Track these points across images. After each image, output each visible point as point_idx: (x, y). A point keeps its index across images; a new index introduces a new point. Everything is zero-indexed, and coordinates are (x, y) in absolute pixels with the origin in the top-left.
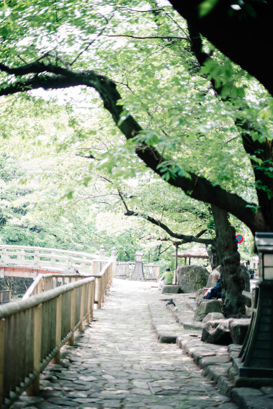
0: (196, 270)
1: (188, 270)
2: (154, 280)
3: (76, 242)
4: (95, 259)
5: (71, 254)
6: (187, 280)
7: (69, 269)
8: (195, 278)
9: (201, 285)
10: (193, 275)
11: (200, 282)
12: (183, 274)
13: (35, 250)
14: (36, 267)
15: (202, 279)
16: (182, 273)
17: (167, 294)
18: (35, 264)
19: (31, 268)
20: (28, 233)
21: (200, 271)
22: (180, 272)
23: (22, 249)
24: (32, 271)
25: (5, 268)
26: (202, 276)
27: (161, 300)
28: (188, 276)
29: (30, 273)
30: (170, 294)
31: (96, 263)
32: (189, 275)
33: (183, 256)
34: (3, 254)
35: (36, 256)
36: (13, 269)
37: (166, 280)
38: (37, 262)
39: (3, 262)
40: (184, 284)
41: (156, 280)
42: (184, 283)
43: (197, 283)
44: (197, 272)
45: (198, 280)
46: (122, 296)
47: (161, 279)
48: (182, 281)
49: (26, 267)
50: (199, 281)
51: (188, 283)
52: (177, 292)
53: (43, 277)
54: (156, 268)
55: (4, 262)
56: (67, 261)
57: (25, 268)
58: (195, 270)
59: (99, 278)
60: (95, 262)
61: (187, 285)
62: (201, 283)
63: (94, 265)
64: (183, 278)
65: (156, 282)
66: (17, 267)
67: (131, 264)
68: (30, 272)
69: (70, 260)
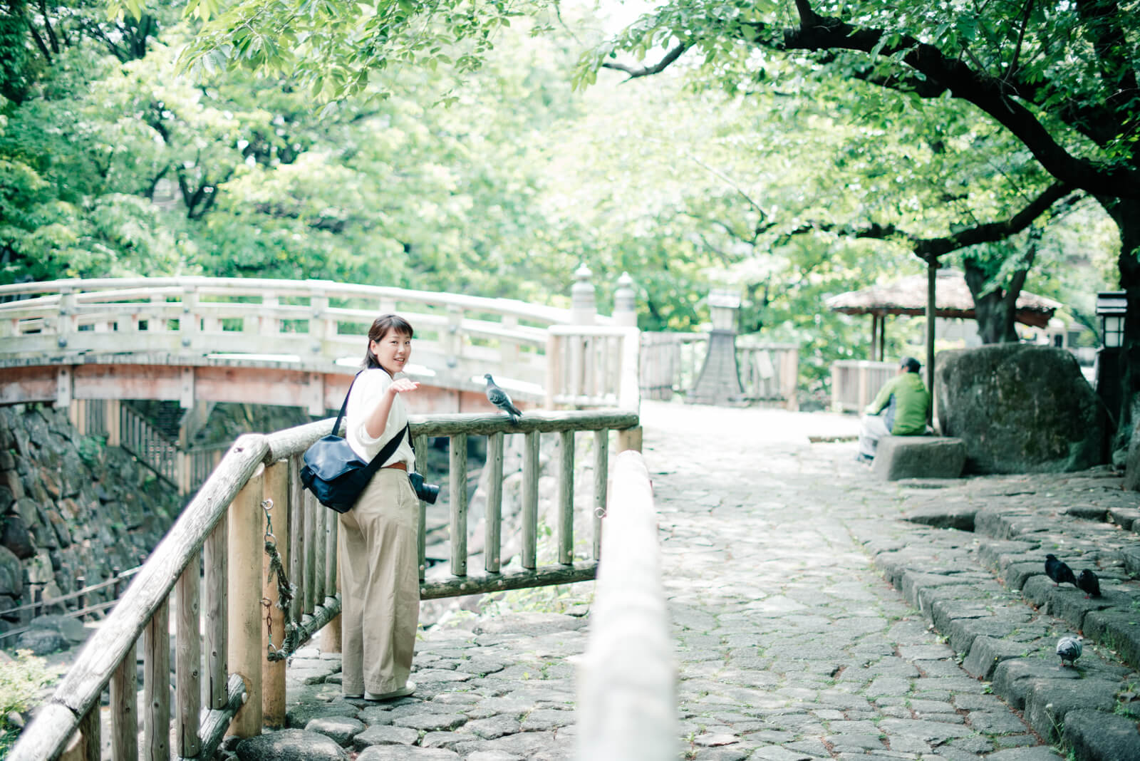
0: (1032, 365)
1: (994, 368)
2: (774, 399)
3: (473, 265)
4: (554, 323)
5: (457, 309)
6: (992, 411)
7: (452, 366)
8: (1026, 403)
9: (1058, 433)
10: (1016, 391)
11: (1055, 422)
12: (971, 384)
13: (312, 293)
14: (318, 364)
15: (1061, 408)
16: (967, 383)
17: (915, 481)
18: (316, 350)
19: (298, 368)
20: (299, 236)
21: (1048, 369)
22: (955, 377)
23: (266, 294)
24: (304, 377)
25: (196, 368)
26: (1059, 393)
27: (914, 521)
28: (995, 395)
29: (295, 388)
30: (932, 482)
31: (564, 341)
32: (1000, 393)
33: (868, 311)
34: (186, 312)
35: (316, 317)
36: (230, 373)
37: (898, 413)
38: (324, 341)
39: (186, 345)
40: (978, 432)
41: (783, 399)
42: (976, 424)
43: (1040, 425)
44: (1036, 375)
45: (1043, 412)
46: (714, 499)
47: (874, 407)
48: (968, 417)
49: (278, 363)
50: (1049, 418)
51: (996, 425)
52: (960, 469)
53: (268, 458)
54: (783, 355)
55: (194, 345)
56: (443, 335)
57: (273, 366)
58: (1025, 367)
59: (627, 432)
60: (557, 337)
61: (993, 437)
62: (1061, 427)
63: (556, 349)
64: (973, 402)
65: (784, 408)
66: (245, 365)
67: (687, 342)
68: (296, 382)
69: (452, 333)
